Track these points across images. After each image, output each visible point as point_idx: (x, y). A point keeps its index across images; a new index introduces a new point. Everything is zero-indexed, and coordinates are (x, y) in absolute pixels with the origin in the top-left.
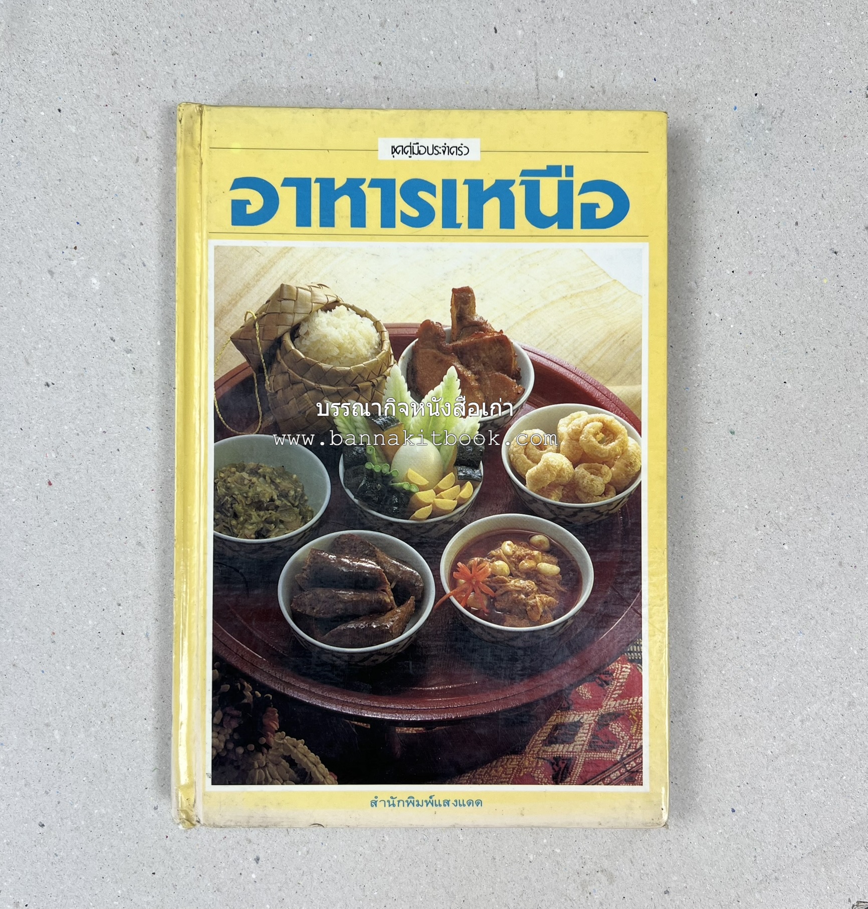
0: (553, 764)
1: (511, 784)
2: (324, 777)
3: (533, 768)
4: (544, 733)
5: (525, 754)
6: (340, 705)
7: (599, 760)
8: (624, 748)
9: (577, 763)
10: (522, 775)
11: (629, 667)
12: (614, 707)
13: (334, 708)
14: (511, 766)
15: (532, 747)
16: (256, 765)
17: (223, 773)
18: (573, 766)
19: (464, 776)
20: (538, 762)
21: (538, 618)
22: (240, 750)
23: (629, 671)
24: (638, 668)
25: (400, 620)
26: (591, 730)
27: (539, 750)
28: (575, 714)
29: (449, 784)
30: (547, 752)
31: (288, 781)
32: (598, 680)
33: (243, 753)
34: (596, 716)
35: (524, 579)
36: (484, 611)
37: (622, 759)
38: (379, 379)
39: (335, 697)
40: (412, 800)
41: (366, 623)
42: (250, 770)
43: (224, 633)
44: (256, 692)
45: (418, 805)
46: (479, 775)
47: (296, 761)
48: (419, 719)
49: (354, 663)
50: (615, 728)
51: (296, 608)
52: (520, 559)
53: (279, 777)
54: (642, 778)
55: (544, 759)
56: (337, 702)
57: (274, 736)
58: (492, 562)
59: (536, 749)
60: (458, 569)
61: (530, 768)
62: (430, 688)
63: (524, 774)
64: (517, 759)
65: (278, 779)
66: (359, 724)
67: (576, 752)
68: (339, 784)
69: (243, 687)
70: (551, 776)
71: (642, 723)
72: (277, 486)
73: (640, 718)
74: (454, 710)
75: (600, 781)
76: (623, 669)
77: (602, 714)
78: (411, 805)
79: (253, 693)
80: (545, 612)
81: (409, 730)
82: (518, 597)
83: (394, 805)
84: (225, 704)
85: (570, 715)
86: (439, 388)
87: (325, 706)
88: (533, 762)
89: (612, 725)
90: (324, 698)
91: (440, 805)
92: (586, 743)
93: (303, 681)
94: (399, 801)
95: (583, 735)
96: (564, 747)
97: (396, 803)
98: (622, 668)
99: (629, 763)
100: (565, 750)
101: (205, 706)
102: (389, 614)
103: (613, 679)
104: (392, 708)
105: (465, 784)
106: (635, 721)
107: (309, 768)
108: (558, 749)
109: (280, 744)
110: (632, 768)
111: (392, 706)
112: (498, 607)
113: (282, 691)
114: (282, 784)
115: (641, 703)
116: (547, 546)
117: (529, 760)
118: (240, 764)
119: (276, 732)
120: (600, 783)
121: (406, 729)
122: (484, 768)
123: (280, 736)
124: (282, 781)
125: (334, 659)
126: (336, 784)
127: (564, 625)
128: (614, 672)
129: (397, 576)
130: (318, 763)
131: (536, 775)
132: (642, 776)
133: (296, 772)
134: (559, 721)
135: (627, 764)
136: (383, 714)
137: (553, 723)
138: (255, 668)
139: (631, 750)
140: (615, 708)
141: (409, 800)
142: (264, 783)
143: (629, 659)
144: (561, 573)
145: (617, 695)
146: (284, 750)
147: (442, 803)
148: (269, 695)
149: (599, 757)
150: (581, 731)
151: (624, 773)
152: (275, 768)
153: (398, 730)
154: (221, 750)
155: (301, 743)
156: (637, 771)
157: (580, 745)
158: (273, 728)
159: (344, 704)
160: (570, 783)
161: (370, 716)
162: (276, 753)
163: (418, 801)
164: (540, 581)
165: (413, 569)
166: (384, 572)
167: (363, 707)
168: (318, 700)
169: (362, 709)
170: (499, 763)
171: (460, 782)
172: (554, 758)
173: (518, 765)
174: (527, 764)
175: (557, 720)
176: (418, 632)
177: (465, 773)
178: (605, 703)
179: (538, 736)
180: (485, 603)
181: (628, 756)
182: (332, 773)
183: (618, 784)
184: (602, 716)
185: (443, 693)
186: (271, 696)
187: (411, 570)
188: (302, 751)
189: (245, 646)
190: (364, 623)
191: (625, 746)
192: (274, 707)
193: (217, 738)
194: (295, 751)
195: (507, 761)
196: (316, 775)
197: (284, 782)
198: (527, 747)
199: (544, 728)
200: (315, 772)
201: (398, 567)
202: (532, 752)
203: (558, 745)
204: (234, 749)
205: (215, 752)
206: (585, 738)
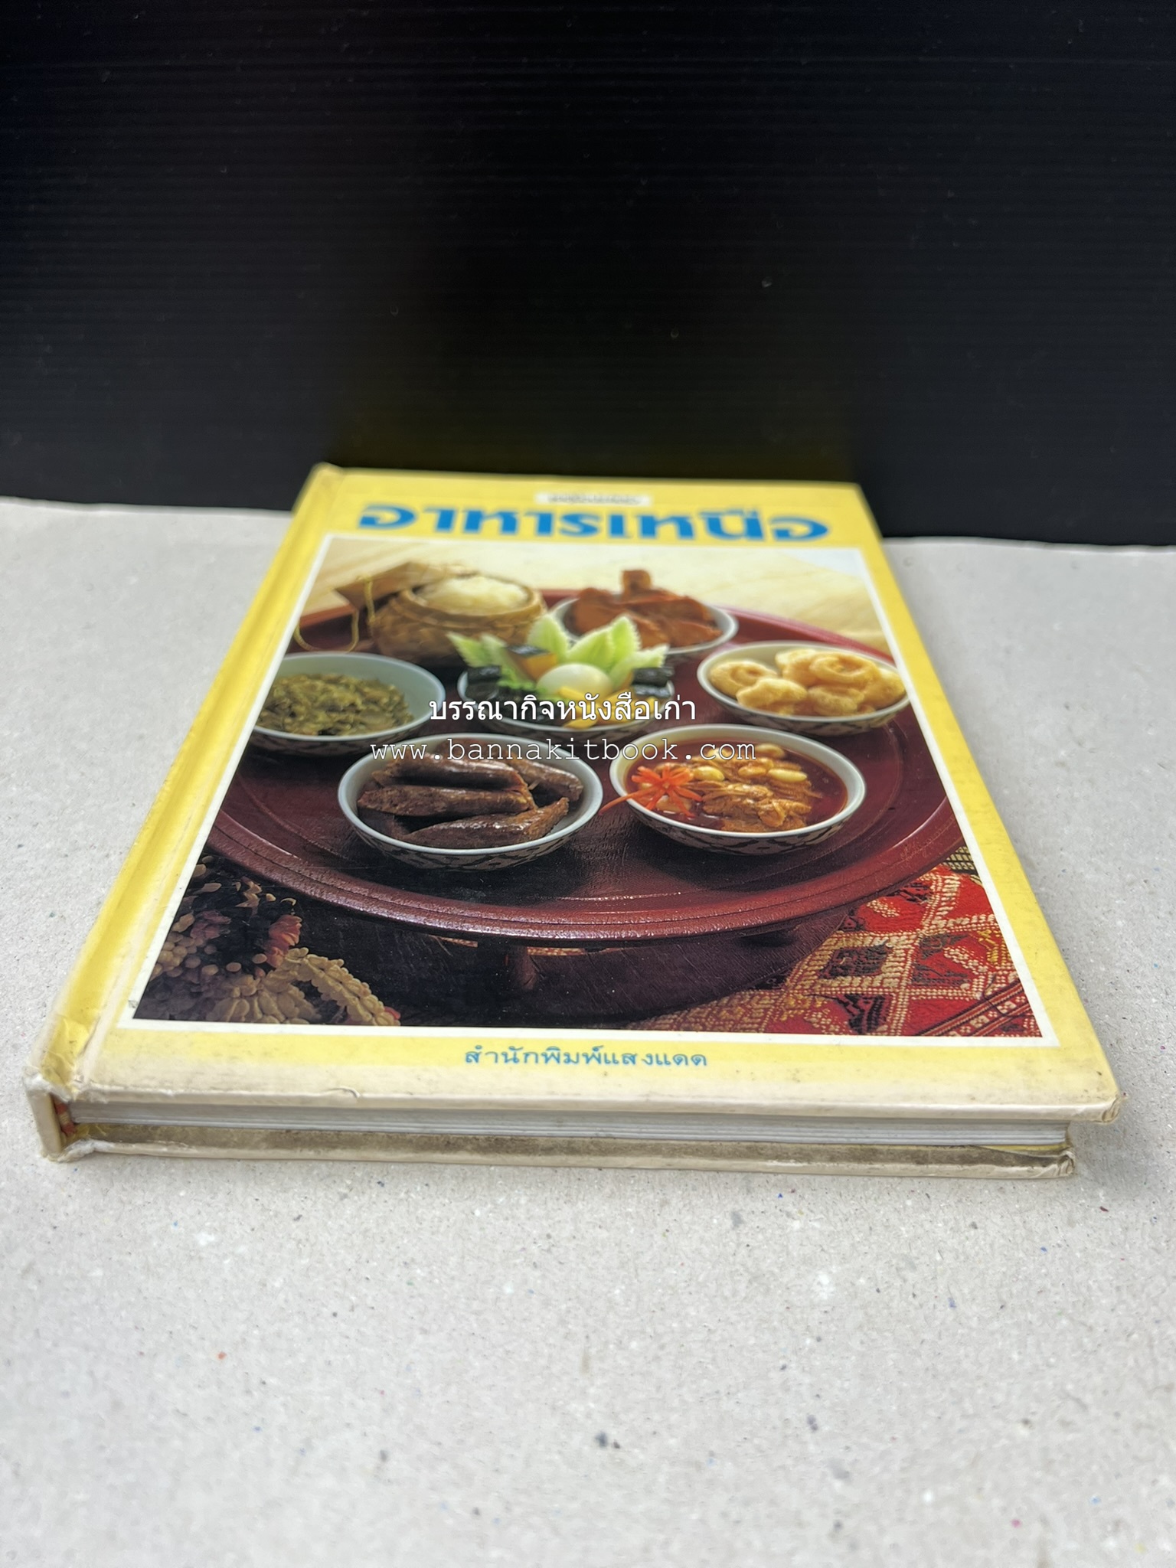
0: (846, 1004)
1: (764, 1032)
2: (373, 1014)
3: (805, 1009)
4: (818, 960)
5: (787, 988)
6: (423, 916)
7: (938, 1000)
8: (985, 983)
9: (896, 1004)
10: (784, 1018)
11: (957, 878)
12: (945, 927)
13: (412, 919)
14: (760, 1006)
15: (799, 979)
16: (237, 992)
17: (163, 1001)
18: (888, 1008)
19: (664, 1019)
20: (814, 1001)
21: (781, 823)
22: (212, 970)
23: (959, 883)
24: (973, 879)
25: (541, 822)
26: (910, 959)
27: (814, 984)
28: (874, 937)
29: (634, 1028)
30: (831, 987)
31: (296, 1019)
32: (903, 894)
33: (216, 974)
34: (915, 939)
35: (750, 785)
36: (685, 815)
37: (985, 999)
38: (526, 622)
39: (416, 906)
40: (556, 1053)
41: (484, 823)
42: (221, 999)
43: (233, 825)
44: (268, 895)
45: (568, 1061)
46: (695, 1018)
47: (319, 990)
48: (572, 938)
49: (457, 866)
50: (957, 955)
51: (366, 804)
52: (740, 765)
53: (276, 1010)
54: (1036, 1025)
55: (826, 997)
56: (419, 912)
57: (285, 952)
58: (696, 767)
59: (808, 984)
60: (639, 773)
61: (799, 1009)
62: (595, 899)
63: (789, 1017)
64: (770, 996)
65: (274, 1016)
66: (456, 941)
67: (888, 988)
68: (402, 1025)
69: (246, 887)
70: (846, 1023)
71: (1006, 948)
72: (363, 694)
73: (1000, 940)
74: (638, 927)
75: (951, 1030)
76: (947, 881)
77: (924, 936)
78: (552, 1061)
79: (262, 896)
80: (791, 817)
81: (553, 951)
82: (741, 802)
83: (515, 1060)
84: (206, 907)
85: (864, 936)
86: (608, 630)
87: (394, 917)
88: (804, 1001)
89: (949, 951)
90: (394, 907)
91: (616, 1062)
92: (905, 975)
93: (359, 885)
94: (527, 1055)
95: (897, 964)
96: (862, 981)
97: (520, 1055)
98: (944, 880)
99: (1002, 1003)
100: (866, 983)
101: (165, 908)
102: (522, 816)
103: (932, 893)
104: (522, 922)
105: (667, 1030)
106: (992, 946)
107: (345, 1000)
108: (851, 983)
109: (295, 964)
110: (1010, 1010)
111: (523, 919)
112: (710, 811)
113: (318, 896)
114: (281, 1023)
115: (995, 921)
116: (780, 753)
117: (794, 997)
118: (203, 990)
119: (291, 947)
120: (951, 1033)
121: (546, 949)
122: (704, 1008)
123: (296, 953)
124: (282, 1018)
125: (421, 860)
126: (395, 1025)
127: (827, 831)
128: (931, 885)
129: (539, 778)
130: (365, 994)
131: (814, 1020)
132: (1035, 1022)
133: (315, 1006)
134: (843, 944)
135: (998, 1004)
136: (504, 929)
137: (833, 947)
138: (275, 866)
139: (999, 985)
140: (949, 928)
141: (549, 1053)
142: (243, 1019)
143: (952, 870)
144: (808, 779)
145: (946, 913)
146: (299, 973)
147: (619, 1058)
148: (291, 899)
149: (937, 996)
150: (891, 958)
151: (997, 1019)
152: (275, 998)
153: (532, 951)
154: (172, 968)
155: (336, 966)
156: (1023, 1015)
157: (894, 978)
158: (286, 941)
159: (429, 914)
160: (889, 1033)
161: (479, 931)
162: (281, 977)
163: (567, 1055)
164: (775, 787)
165: (566, 770)
166: (520, 773)
167: (465, 919)
168: (382, 909)
169: (464, 922)
170: (736, 1001)
171: (657, 1026)
172: (846, 996)
173: (774, 1004)
174: (792, 1003)
175: (840, 944)
176: (574, 833)
177: (667, 1014)
178: (928, 921)
179: (808, 965)
180: (687, 806)
181: (995, 994)
182: (390, 1009)
183: (991, 1034)
184: (926, 939)
185: (618, 906)
186: (294, 902)
187: (563, 772)
188: (337, 976)
189: (264, 841)
190: (481, 822)
191: (986, 980)
192: (295, 915)
193: (171, 951)
194: (322, 975)
195: (751, 998)
196: (356, 1010)
197: (288, 1019)
198: (788, 980)
199: (817, 953)
200: (355, 1008)
201: (541, 770)
202: (799, 987)
203: (849, 978)
204: (199, 968)
205: (159, 970)
206: (901, 969)
